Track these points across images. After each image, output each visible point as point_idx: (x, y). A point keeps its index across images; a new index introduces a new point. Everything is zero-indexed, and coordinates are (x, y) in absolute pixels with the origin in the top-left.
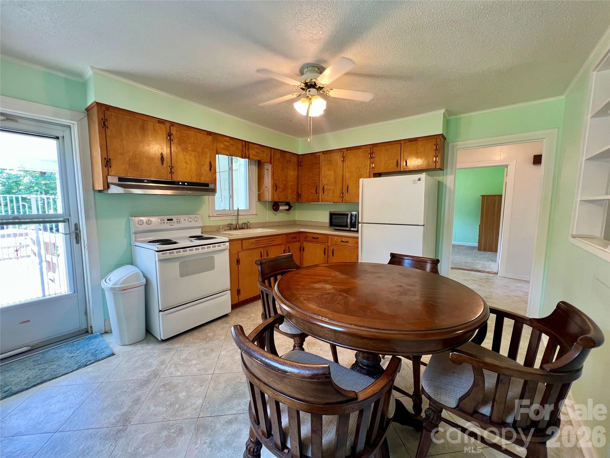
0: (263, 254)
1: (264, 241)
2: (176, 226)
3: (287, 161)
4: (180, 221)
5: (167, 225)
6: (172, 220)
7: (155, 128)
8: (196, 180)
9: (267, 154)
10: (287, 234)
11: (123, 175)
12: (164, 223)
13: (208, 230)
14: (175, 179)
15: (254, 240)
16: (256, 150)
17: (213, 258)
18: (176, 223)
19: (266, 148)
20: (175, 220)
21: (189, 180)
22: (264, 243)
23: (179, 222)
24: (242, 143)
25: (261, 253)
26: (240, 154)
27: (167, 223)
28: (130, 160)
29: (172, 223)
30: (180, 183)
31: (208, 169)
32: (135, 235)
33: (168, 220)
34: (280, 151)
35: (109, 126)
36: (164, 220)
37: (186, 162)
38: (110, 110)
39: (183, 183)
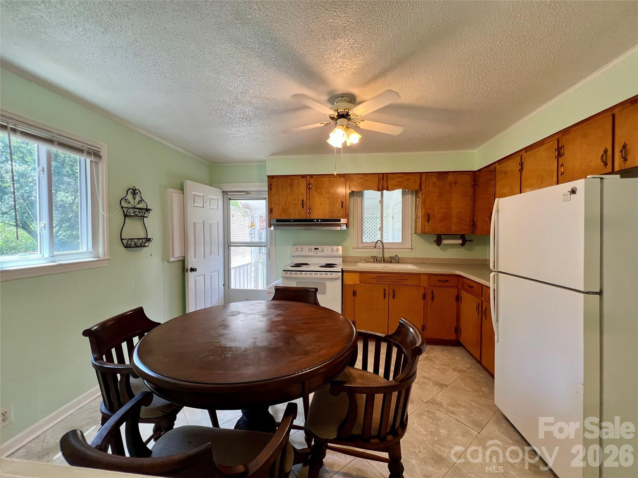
0: (387, 292)
1: (393, 278)
2: (320, 254)
3: (451, 183)
4: (324, 250)
5: (313, 253)
6: (318, 249)
7: (299, 182)
8: (329, 217)
9: (415, 182)
10: (430, 275)
11: (279, 218)
12: (311, 251)
13: (352, 260)
14: (312, 218)
15: (375, 275)
16: (398, 180)
17: (325, 284)
18: (320, 251)
19: (413, 174)
20: (320, 249)
21: (321, 218)
22: (390, 280)
23: (322, 251)
24: (379, 176)
25: (385, 290)
26: (376, 187)
27: (314, 251)
28: (283, 207)
29: (317, 251)
30: (315, 221)
31: (340, 207)
32: (293, 258)
33: (315, 249)
34: (437, 174)
35: (273, 189)
36: (312, 249)
37: (321, 204)
38: (274, 178)
39: (317, 220)
